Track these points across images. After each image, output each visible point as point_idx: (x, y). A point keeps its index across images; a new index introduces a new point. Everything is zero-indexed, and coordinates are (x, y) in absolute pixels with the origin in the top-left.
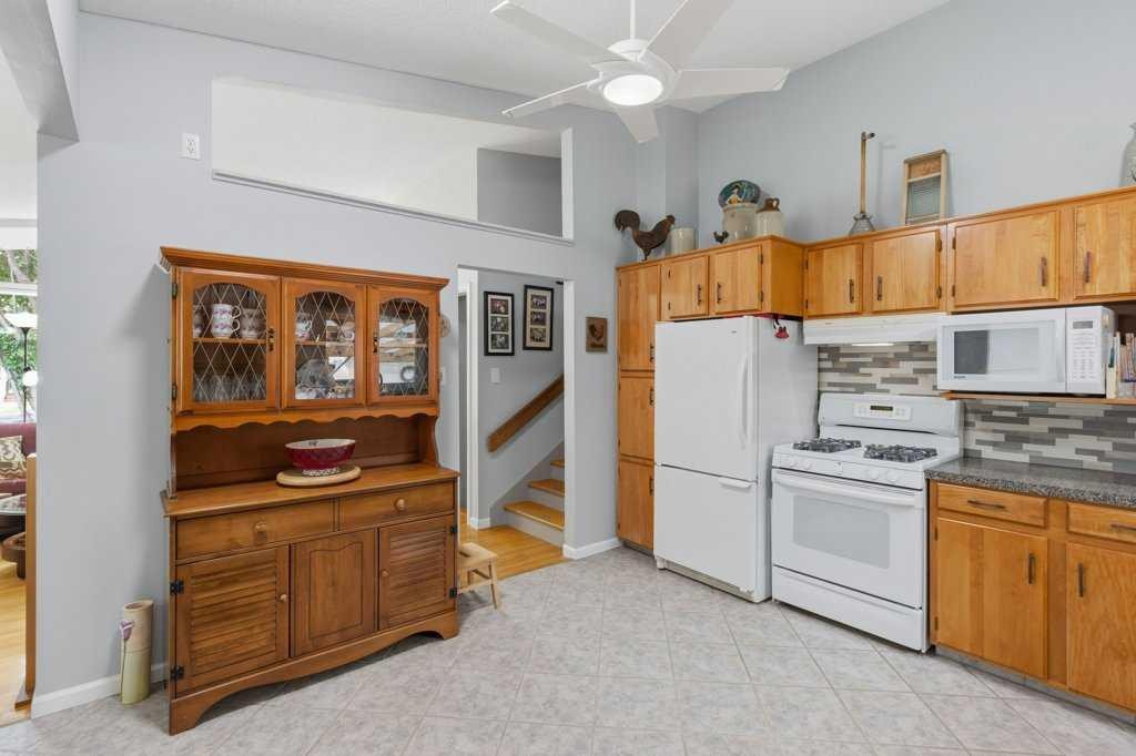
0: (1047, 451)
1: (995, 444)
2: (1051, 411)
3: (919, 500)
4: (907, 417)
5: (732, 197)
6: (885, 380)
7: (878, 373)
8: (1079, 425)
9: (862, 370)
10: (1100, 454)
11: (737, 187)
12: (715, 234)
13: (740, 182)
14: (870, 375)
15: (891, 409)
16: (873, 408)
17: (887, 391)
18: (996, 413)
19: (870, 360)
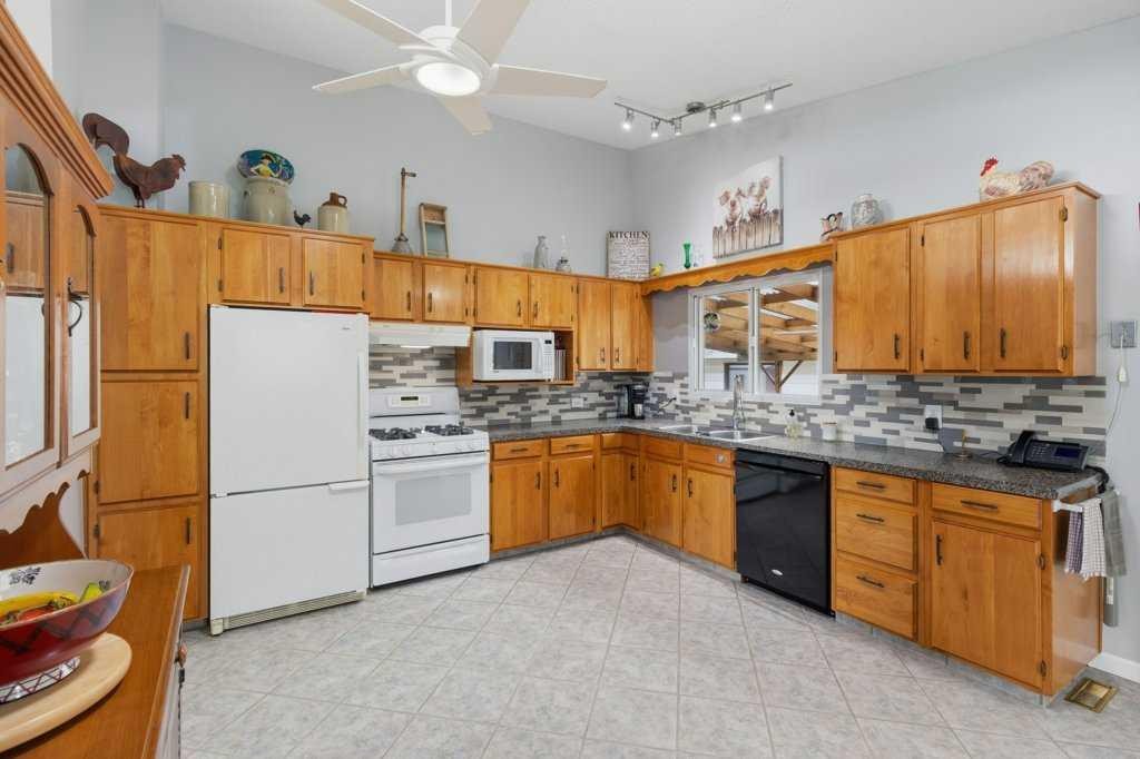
0: (495, 417)
1: (471, 416)
2: (498, 391)
3: (486, 458)
4: (428, 404)
5: (261, 167)
6: (403, 376)
7: (398, 370)
8: (508, 398)
9: (385, 368)
10: (516, 414)
11: (269, 159)
12: (295, 213)
13: (275, 155)
14: (391, 372)
15: (416, 398)
16: (403, 399)
17: (405, 385)
18: (472, 395)
19: (391, 359)
